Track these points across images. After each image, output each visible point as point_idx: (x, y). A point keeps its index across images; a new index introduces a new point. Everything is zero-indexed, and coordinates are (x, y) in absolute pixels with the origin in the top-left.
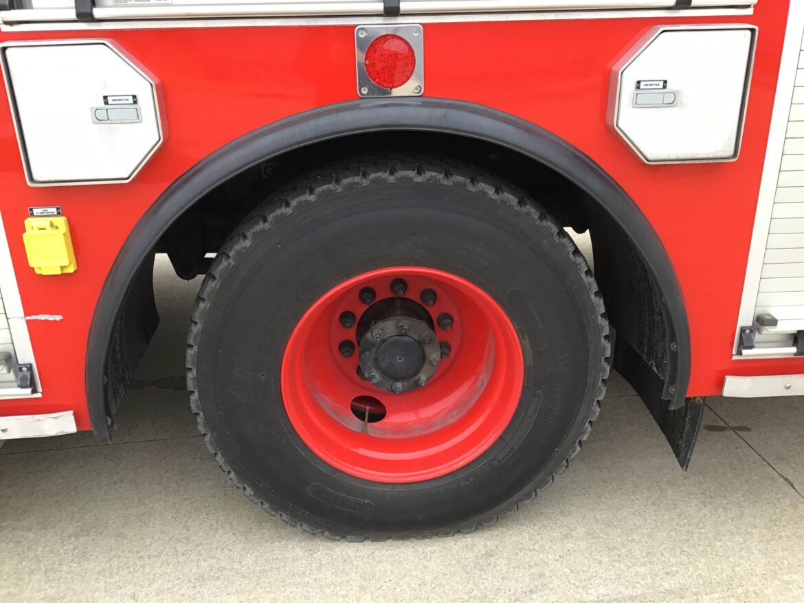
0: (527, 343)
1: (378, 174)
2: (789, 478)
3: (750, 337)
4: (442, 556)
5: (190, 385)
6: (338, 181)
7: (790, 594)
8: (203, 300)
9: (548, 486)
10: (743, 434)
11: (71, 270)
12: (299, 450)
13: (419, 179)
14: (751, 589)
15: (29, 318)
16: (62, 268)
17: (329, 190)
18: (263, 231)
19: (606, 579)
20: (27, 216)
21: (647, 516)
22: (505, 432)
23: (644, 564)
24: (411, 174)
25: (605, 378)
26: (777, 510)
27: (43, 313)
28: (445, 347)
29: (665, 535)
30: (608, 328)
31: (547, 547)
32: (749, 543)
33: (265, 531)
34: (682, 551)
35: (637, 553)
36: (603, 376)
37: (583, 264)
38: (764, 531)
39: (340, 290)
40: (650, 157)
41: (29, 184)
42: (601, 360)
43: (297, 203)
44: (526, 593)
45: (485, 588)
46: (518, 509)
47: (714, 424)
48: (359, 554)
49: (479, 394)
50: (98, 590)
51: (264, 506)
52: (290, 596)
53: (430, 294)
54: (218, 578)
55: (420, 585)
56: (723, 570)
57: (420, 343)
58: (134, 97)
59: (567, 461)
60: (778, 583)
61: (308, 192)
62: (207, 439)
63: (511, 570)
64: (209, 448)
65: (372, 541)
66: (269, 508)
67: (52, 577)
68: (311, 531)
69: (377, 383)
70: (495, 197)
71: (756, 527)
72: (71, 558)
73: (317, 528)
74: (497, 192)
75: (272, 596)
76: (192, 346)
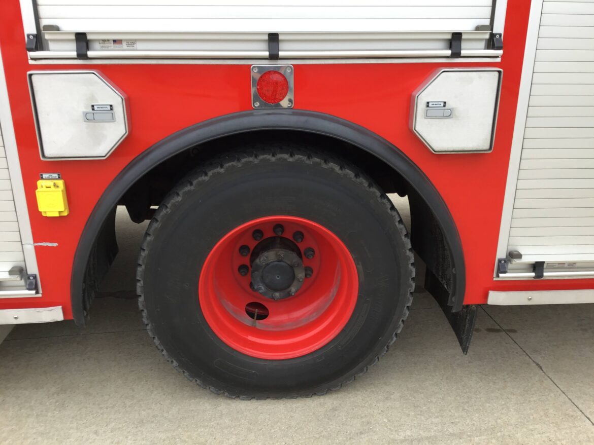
0: (360, 267)
1: (265, 156)
2: (539, 363)
3: (505, 266)
4: (303, 410)
5: (139, 291)
6: (239, 160)
7: (532, 437)
8: (149, 235)
9: (375, 363)
10: (512, 334)
11: (65, 214)
12: (210, 336)
13: (291, 160)
14: (507, 434)
15: (36, 244)
16: (60, 212)
17: (233, 166)
18: (189, 191)
19: (411, 426)
20: (38, 179)
21: (442, 386)
22: (346, 326)
23: (437, 417)
24: (286, 156)
25: (412, 291)
26: (530, 384)
27: (46, 242)
28: (308, 270)
29: (453, 398)
30: (413, 258)
31: (373, 405)
32: (508, 405)
33: (185, 392)
34: (464, 409)
35: (433, 410)
36: (410, 290)
37: (397, 216)
38: (519, 397)
39: (239, 230)
40: (436, 149)
41: (42, 159)
42: (409, 280)
43: (213, 174)
44: (357, 434)
45: (331, 430)
46: (355, 379)
47: (493, 327)
48: (248, 408)
49: (330, 302)
50: (71, 428)
51: (185, 374)
52: (201, 434)
53: (300, 235)
54: (152, 422)
55: (287, 428)
56: (489, 421)
57: (292, 267)
58: (111, 106)
59: (388, 347)
60: (525, 430)
61: (219, 167)
62: (149, 327)
63: (349, 419)
64: (150, 333)
65: (257, 400)
66: (189, 375)
67: (41, 420)
68: (216, 392)
69: (263, 292)
70: (340, 172)
71: (514, 395)
72: (54, 408)
73: (220, 390)
74: (341, 168)
75: (189, 433)
76: (141, 265)
